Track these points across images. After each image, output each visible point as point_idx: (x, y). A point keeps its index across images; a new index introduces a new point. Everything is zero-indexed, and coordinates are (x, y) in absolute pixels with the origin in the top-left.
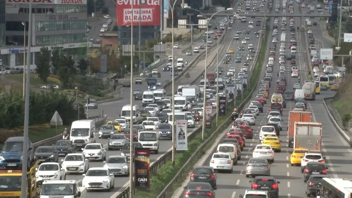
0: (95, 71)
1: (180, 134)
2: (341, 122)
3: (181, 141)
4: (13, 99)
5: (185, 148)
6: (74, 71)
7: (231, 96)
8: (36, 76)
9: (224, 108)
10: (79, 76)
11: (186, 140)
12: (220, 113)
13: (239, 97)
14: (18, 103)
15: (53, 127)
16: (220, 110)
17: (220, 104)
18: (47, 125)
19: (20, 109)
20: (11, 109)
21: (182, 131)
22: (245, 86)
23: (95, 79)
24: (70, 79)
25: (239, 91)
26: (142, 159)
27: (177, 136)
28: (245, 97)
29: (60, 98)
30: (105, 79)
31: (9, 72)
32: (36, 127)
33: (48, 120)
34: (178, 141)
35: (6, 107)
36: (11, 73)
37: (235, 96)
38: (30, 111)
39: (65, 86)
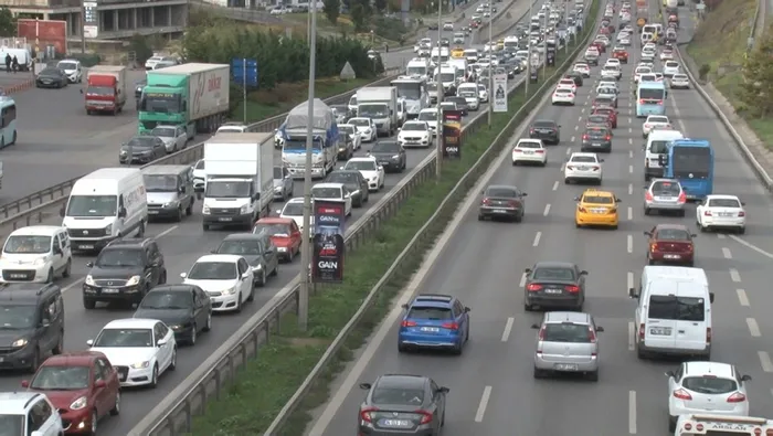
0: (396, 9)
1: (498, 92)
2: (697, 75)
3: (499, 100)
4: (295, 46)
5: (504, 108)
6: (369, 10)
7: (562, 42)
8: (324, 17)
9: (553, 58)
10: (376, 16)
11: (505, 100)
12: (548, 64)
13: (571, 44)
14: (300, 52)
15: (345, 80)
16: (548, 60)
17: (548, 52)
18: (336, 78)
19: (305, 59)
20: (293, 58)
21: (500, 87)
22: (579, 29)
23: (395, 20)
24: (364, 20)
25: (572, 36)
26: (451, 124)
27: (495, 94)
28: (579, 42)
29: (353, 45)
30: (407, 20)
31: (290, 10)
32: (323, 80)
33: (338, 72)
34: (495, 100)
35: (287, 56)
36: (293, 12)
37: (567, 41)
38: (317, 61)
39: (358, 29)
